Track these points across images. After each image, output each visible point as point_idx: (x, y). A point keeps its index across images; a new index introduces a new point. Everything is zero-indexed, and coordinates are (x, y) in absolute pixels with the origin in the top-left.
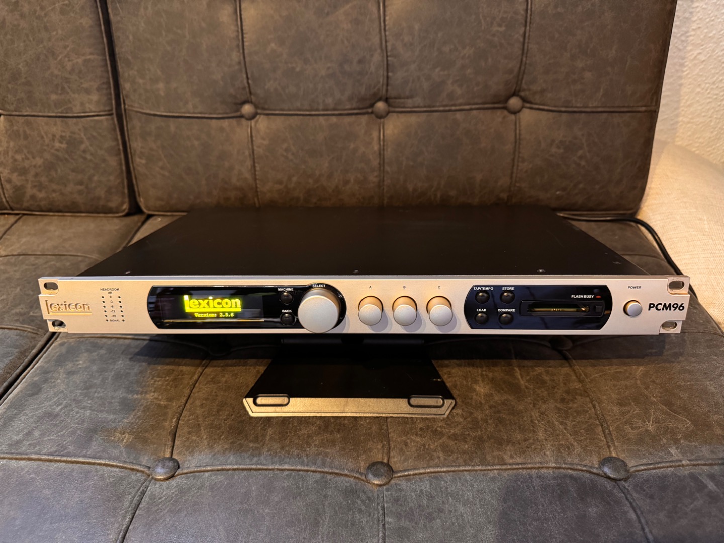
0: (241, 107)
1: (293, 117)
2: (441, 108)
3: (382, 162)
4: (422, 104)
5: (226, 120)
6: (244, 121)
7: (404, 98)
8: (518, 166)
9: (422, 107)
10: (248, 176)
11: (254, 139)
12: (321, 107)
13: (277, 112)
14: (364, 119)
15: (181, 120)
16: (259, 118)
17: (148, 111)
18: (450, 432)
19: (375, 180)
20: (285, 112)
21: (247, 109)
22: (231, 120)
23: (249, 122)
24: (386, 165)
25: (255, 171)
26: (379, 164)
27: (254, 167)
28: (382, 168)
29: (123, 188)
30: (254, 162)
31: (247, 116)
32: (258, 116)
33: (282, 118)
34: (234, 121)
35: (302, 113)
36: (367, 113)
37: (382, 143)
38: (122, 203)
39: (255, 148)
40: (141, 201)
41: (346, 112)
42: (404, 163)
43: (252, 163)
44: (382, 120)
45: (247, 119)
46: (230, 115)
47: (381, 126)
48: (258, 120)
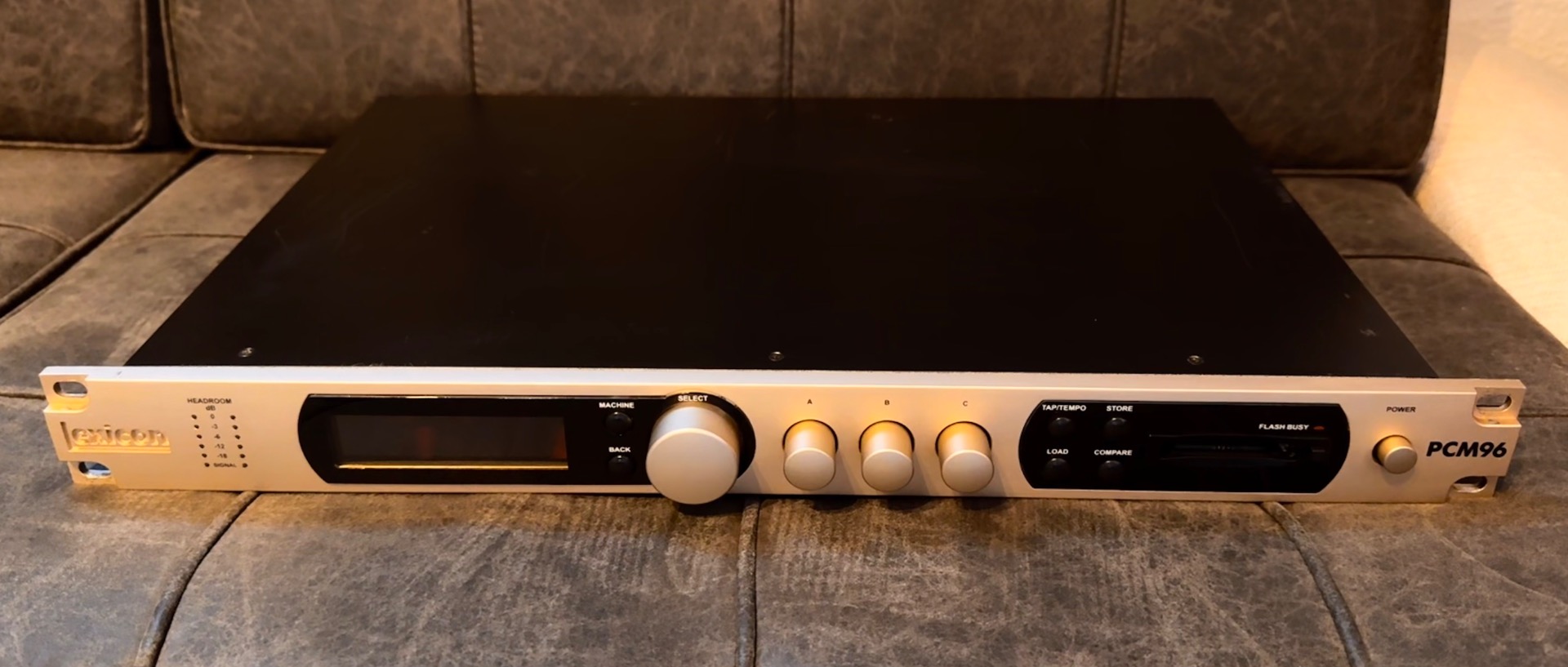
3: (787, 30)
8: (1121, 48)
10: (452, 54)
18: (925, 617)
19: (772, 75)
24: (796, 38)
25: (472, 42)
26: (781, 35)
27: (469, 31)
28: (787, 46)
29: (139, 77)
30: (470, 22)
38: (134, 116)
40: (181, 115)
42: (842, 35)
43: (465, 23)
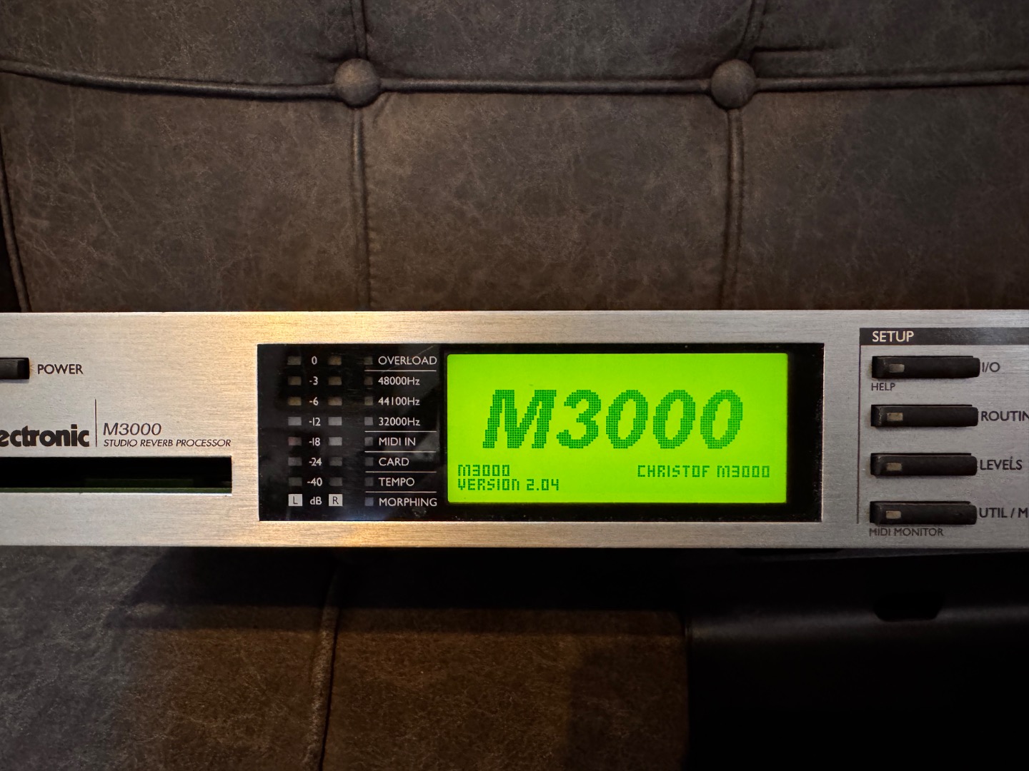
0: (335, 70)
1: (486, 97)
2: (921, 78)
4: (861, 67)
5: (290, 105)
6: (339, 111)
7: (809, 49)
9: (860, 74)
10: (346, 265)
11: (369, 160)
12: (570, 68)
13: (440, 82)
14: (688, 107)
15: (156, 99)
16: (386, 101)
17: (55, 71)
20: (463, 83)
21: (352, 77)
22: (302, 106)
23: (357, 113)
24: (744, 239)
25: (368, 252)
26: (726, 234)
27: (367, 240)
30: (366, 228)
31: (350, 98)
32: (382, 98)
33: (455, 99)
34: (313, 110)
35: (514, 84)
36: (696, 93)
37: (735, 176)
39: (370, 186)
41: (643, 85)
44: (734, 114)
45: (350, 106)
46: (301, 91)
47: (734, 131)
48: (383, 107)
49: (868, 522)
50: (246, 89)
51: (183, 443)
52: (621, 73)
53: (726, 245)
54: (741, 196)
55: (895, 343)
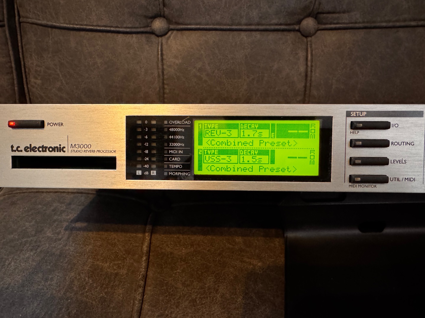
0: (152, 22)
1: (211, 32)
2: (384, 24)
4: (360, 20)
5: (134, 35)
6: (153, 38)
7: (339, 13)
9: (359, 23)
11: (165, 57)
12: (244, 21)
13: (193, 27)
14: (291, 36)
15: (82, 33)
16: (172, 33)
17: (44, 22)
20: (201, 27)
21: (158, 24)
22: (139, 36)
23: (160, 39)
25: (164, 93)
26: (305, 87)
27: (164, 88)
30: (163, 83)
31: (157, 32)
32: (170, 33)
33: (198, 33)
34: (143, 38)
35: (222, 27)
36: (294, 30)
37: (309, 64)
39: (165, 67)
41: (273, 27)
42: (334, 87)
43: (161, 84)
44: (309, 39)
45: (158, 36)
46: (139, 30)
47: (309, 45)
48: (170, 37)
49: (349, 182)
50: (118, 29)
51: (99, 151)
52: (263, 22)
53: (305, 91)
54: (311, 71)
55: (359, 116)
